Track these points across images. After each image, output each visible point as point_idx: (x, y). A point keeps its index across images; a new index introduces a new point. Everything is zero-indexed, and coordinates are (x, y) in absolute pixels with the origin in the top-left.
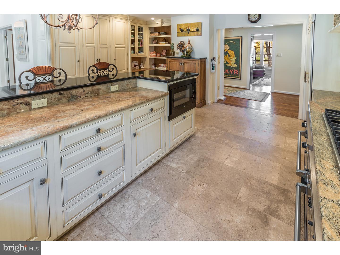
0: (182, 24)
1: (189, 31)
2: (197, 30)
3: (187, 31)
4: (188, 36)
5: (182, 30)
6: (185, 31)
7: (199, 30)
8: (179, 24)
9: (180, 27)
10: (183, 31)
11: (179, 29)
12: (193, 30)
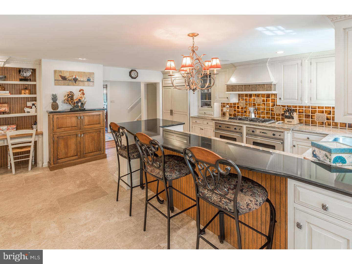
0: (64, 71)
1: (75, 80)
2: (89, 80)
3: (73, 80)
4: (74, 85)
5: (64, 78)
6: (69, 80)
7: (91, 81)
8: (58, 71)
9: (62, 74)
10: (67, 79)
11: (59, 77)
12: (82, 80)
